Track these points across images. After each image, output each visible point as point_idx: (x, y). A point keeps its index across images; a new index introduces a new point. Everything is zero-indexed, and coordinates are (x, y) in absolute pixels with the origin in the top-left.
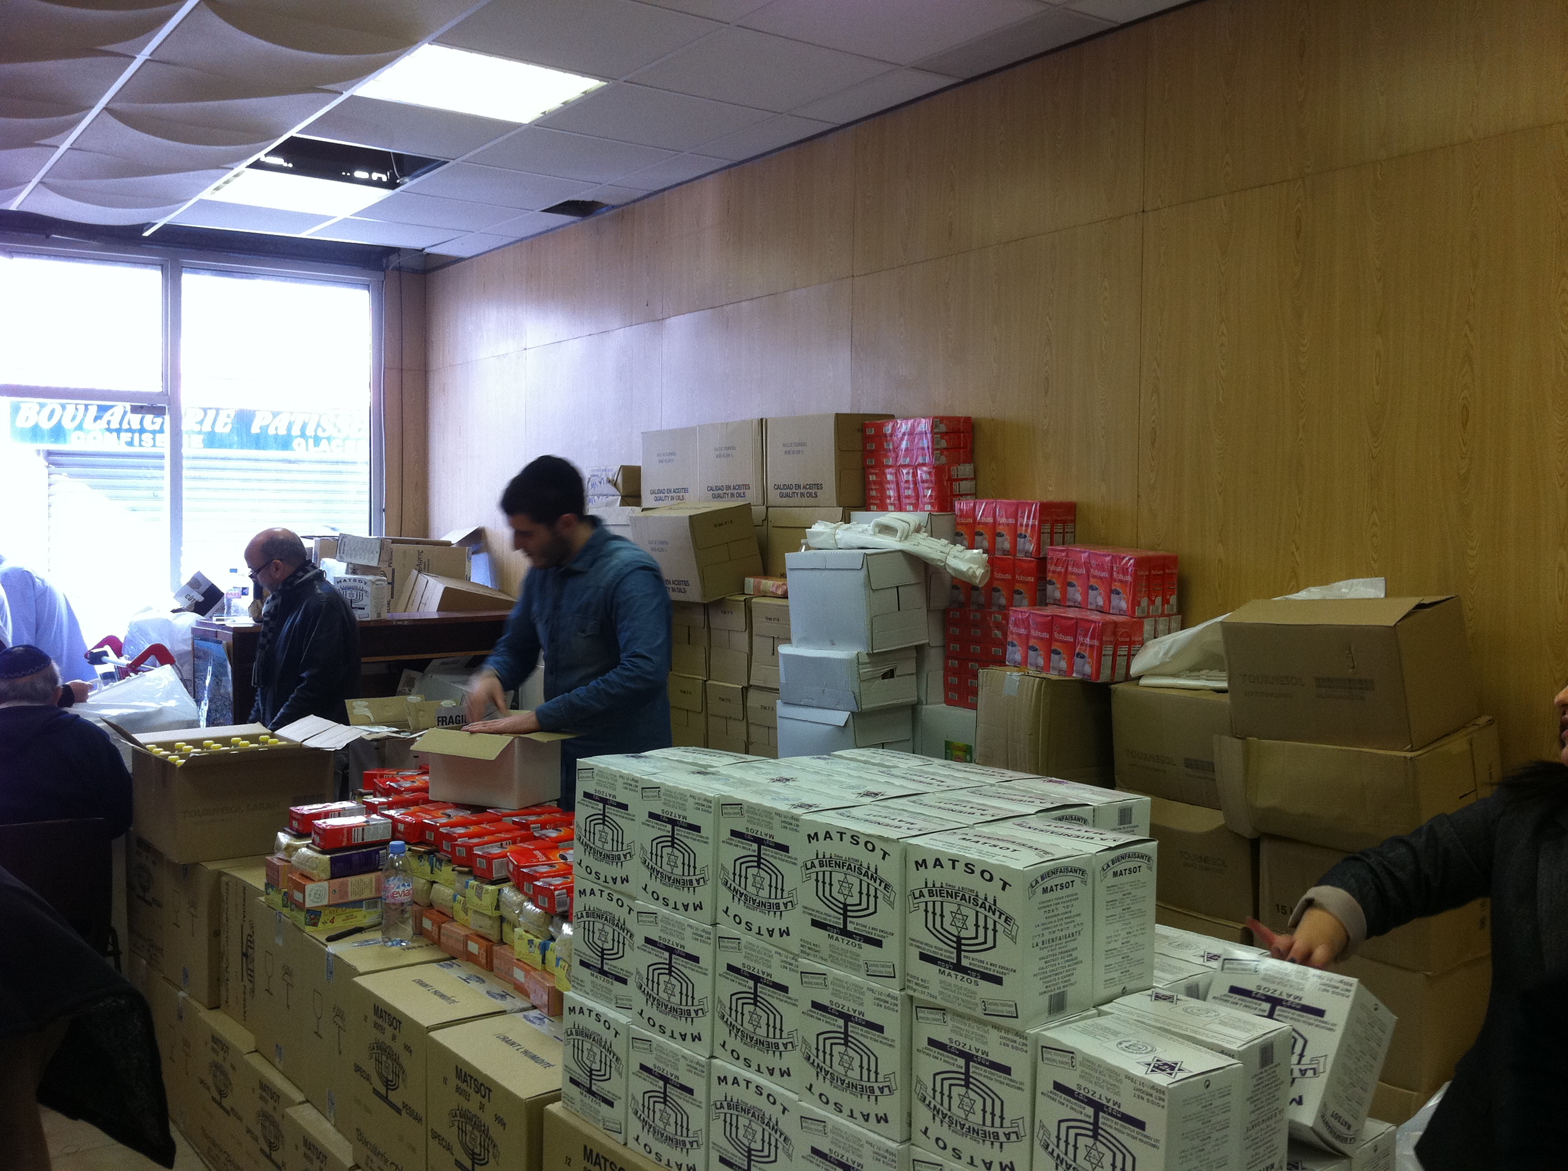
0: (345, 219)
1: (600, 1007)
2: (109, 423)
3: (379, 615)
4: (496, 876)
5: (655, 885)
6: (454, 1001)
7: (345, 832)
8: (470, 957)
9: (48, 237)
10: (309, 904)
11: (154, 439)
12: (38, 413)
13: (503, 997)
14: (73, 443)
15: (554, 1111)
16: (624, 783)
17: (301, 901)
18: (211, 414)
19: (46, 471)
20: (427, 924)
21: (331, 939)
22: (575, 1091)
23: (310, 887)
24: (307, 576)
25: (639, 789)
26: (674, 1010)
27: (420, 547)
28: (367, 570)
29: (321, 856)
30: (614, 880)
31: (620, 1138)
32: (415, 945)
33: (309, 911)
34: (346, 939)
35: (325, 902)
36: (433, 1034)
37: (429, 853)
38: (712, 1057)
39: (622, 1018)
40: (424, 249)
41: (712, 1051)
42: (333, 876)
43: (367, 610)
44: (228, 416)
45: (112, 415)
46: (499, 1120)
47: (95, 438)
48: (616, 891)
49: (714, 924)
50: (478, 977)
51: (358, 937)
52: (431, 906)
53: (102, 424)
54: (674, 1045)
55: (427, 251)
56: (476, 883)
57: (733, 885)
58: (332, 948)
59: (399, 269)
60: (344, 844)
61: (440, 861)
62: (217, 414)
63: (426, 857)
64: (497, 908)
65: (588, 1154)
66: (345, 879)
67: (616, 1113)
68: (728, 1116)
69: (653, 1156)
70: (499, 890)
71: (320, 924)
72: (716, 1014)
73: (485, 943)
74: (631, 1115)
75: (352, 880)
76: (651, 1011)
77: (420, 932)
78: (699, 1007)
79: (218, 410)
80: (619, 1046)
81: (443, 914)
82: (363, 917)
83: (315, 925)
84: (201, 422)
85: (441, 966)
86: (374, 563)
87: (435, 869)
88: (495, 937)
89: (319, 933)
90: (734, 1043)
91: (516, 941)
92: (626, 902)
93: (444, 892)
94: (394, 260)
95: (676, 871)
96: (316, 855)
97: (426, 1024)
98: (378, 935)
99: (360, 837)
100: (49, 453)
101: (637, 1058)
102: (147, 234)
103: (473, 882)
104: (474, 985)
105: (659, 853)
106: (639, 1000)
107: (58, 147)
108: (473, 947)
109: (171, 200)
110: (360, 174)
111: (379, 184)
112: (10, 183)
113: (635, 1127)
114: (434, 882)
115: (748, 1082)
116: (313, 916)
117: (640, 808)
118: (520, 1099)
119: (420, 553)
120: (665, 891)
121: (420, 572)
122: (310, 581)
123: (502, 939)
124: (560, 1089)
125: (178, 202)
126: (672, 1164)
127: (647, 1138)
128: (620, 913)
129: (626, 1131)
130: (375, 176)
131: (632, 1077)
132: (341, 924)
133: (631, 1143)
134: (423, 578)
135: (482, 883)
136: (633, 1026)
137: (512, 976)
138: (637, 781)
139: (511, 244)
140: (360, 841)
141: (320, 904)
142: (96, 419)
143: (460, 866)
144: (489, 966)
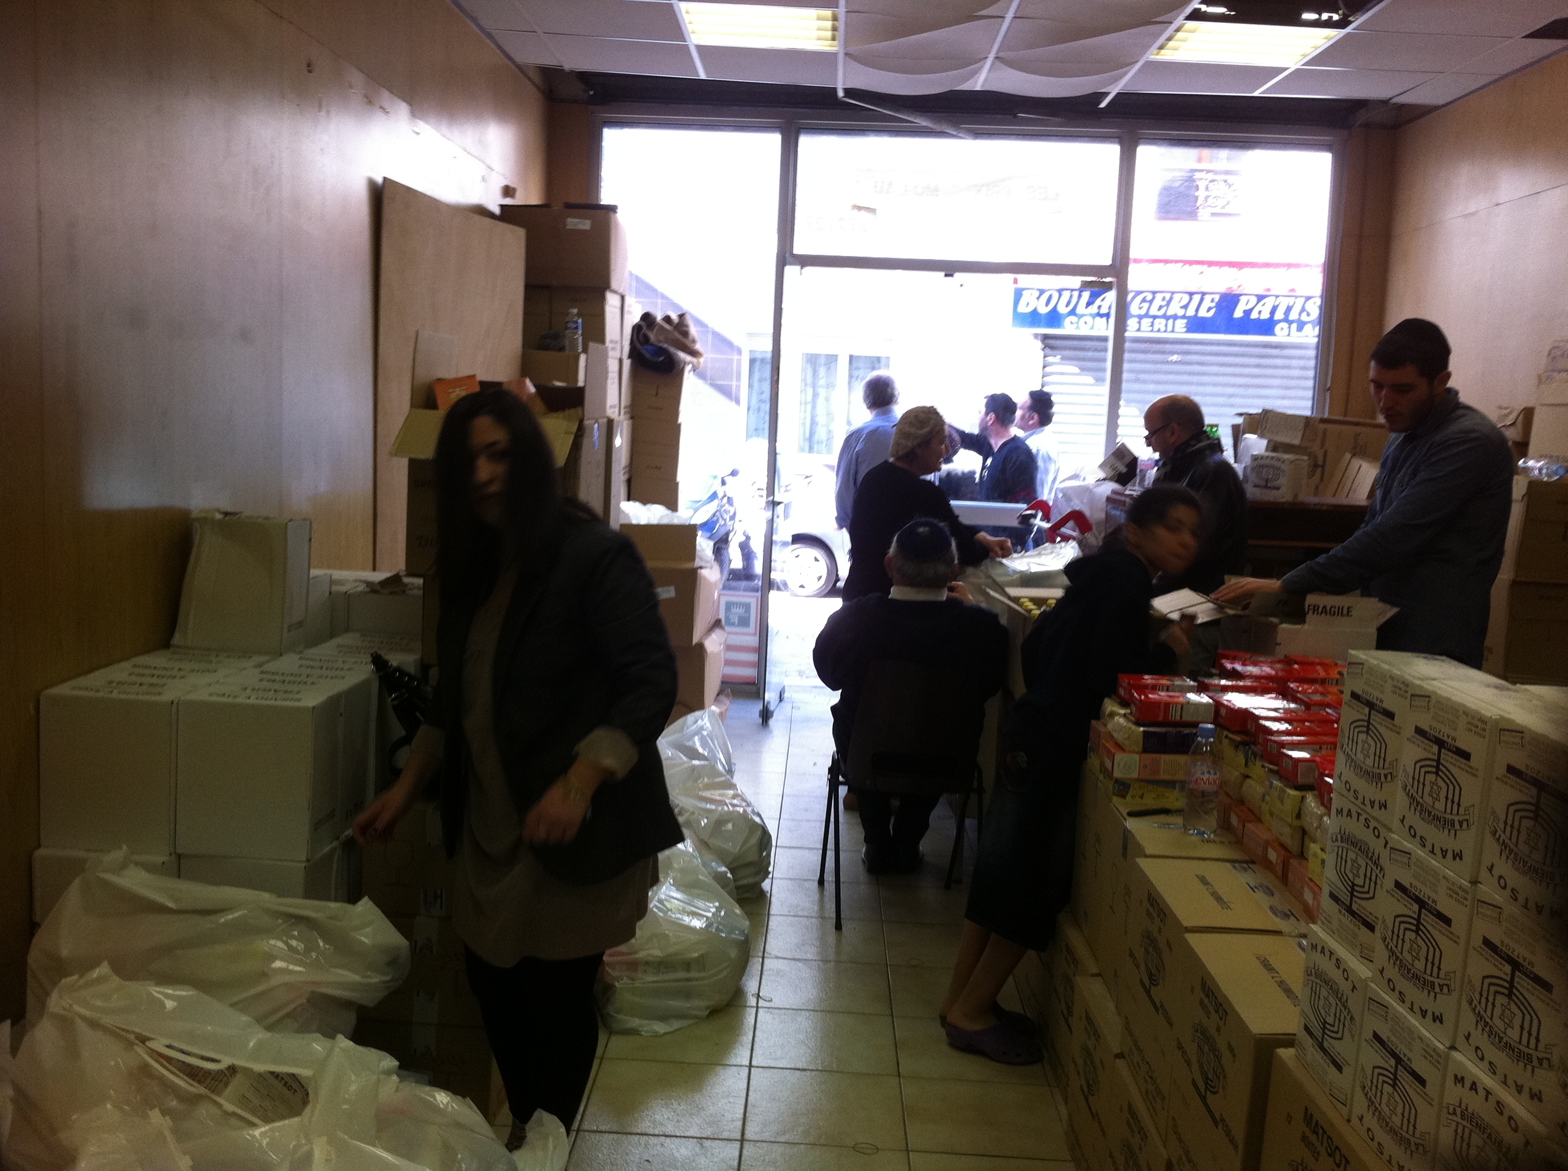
0: (1298, 70)
1: (1342, 952)
2: (1099, 307)
3: (1296, 496)
4: (1300, 780)
5: (1414, 819)
6: (1229, 907)
7: (1162, 707)
8: (1267, 865)
9: (1015, 116)
10: (1117, 774)
11: (1139, 323)
12: (1038, 298)
13: (1286, 916)
14: (1069, 328)
15: (1284, 1057)
16: (1394, 686)
17: (1110, 769)
18: (1197, 298)
19: (1042, 353)
20: (1234, 820)
21: (1131, 814)
22: (1308, 1041)
23: (1119, 757)
24: (1200, 445)
25: (1409, 697)
26: (1416, 977)
27: (1358, 429)
28: (1288, 448)
29: (1134, 727)
30: (1372, 803)
31: (1345, 1111)
32: (1217, 839)
33: (1117, 781)
34: (1147, 818)
35: (1135, 775)
36: (1189, 937)
37: (1245, 744)
38: (1453, 1048)
39: (1362, 970)
40: (1390, 99)
41: (1454, 1039)
42: (1145, 750)
43: (1283, 490)
44: (1212, 301)
45: (1103, 300)
46: (1231, 1048)
47: (1086, 323)
48: (1374, 818)
49: (1475, 882)
50: (1268, 888)
51: (1162, 818)
52: (1242, 802)
53: (1093, 309)
54: (1414, 1021)
55: (1394, 101)
56: (1280, 785)
57: (1503, 837)
58: (1131, 824)
59: (1367, 126)
60: (1161, 718)
61: (1255, 755)
62: (1202, 300)
63: (1241, 747)
64: (1299, 816)
65: (1308, 1118)
66: (1157, 756)
67: (1343, 1081)
68: (1460, 1127)
69: (1374, 1145)
70: (1303, 797)
71: (1129, 797)
72: (1464, 996)
73: (1283, 852)
74: (1358, 1089)
75: (1165, 758)
76: (1392, 972)
77: (1225, 826)
78: (1445, 982)
79: (1204, 294)
80: (1355, 1003)
81: (1252, 812)
82: (1174, 799)
83: (1124, 796)
84: (1185, 307)
85: (1235, 868)
86: (1297, 441)
87: (1250, 763)
88: (1295, 848)
89: (1121, 806)
90: (1480, 1038)
91: (1310, 856)
92: (1383, 832)
93: (1254, 789)
94: (1362, 116)
95: (1437, 805)
96: (1130, 725)
97: (1185, 924)
98: (1178, 820)
99: (1179, 714)
100: (1045, 338)
101: (1372, 1023)
102: (1103, 105)
103: (1277, 783)
104: (1260, 896)
105: (1422, 780)
106: (1381, 954)
107: (1003, 17)
108: (1272, 855)
109: (1117, 64)
110: (1308, 16)
111: (1328, 24)
112: (970, 61)
113: (1360, 1105)
114: (1248, 777)
115: (1488, 1093)
116: (1122, 788)
117: (1409, 719)
118: (1250, 1032)
119: (1357, 435)
120: (1424, 828)
121: (1354, 455)
122: (1201, 451)
123: (1302, 852)
124: (1295, 1035)
125: (1127, 65)
126: (1394, 1162)
127: (1371, 1121)
128: (1376, 845)
129: (1352, 1105)
130: (1325, 16)
131: (1364, 1044)
132: (1150, 801)
133: (1355, 1120)
134: (1356, 462)
135: (1286, 786)
136: (1373, 985)
137: (1302, 895)
138: (1407, 686)
139: (1491, 83)
140: (1178, 718)
141: (1129, 776)
142: (1089, 304)
143: (1270, 763)
144: (1284, 879)
